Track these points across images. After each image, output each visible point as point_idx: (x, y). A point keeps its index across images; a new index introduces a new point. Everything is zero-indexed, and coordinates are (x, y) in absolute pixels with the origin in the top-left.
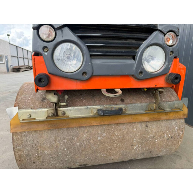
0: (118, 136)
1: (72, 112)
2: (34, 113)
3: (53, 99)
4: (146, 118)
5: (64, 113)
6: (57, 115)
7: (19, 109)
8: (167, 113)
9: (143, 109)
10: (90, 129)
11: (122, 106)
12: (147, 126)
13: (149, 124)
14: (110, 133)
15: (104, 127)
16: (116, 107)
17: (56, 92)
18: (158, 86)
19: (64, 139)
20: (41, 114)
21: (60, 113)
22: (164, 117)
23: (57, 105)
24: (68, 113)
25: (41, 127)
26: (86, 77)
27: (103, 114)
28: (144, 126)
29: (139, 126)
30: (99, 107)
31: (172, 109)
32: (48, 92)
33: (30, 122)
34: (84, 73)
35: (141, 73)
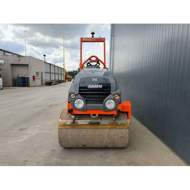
0: (97, 133)
1: (80, 122)
2: (67, 121)
3: (73, 117)
4: (109, 127)
5: (77, 122)
6: (74, 123)
7: (62, 120)
8: (119, 125)
9: (108, 123)
10: (86, 129)
11: (99, 121)
12: (110, 130)
13: (111, 129)
14: (94, 132)
15: (92, 129)
16: (97, 121)
17: (74, 115)
18: (113, 114)
19: (76, 132)
20: (69, 122)
21: (75, 122)
22: (118, 127)
23: (74, 119)
24: (78, 123)
25: (68, 127)
26: (84, 110)
27: (91, 124)
28: (109, 130)
29: (107, 130)
30: (90, 121)
31: (121, 124)
32: (72, 114)
33: (65, 125)
34: (84, 109)
35: (105, 109)
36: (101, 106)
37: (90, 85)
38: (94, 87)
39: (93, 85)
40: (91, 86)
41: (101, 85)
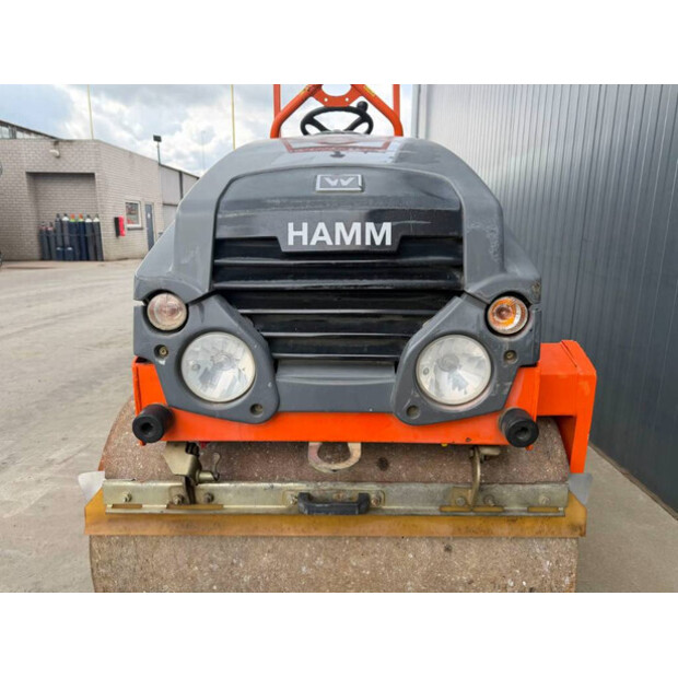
0: (357, 569)
1: (233, 495)
2: (139, 490)
3: (182, 463)
4: (444, 528)
5: (211, 498)
6: (193, 501)
7: (107, 477)
8: (513, 519)
9: (433, 502)
10: (281, 545)
11: (371, 488)
12: (448, 549)
13: (455, 545)
14: (335, 560)
15: (320, 542)
16: (352, 490)
17: (191, 448)
18: (475, 441)
19: (211, 561)
20: (157, 495)
21: (201, 496)
22: (503, 529)
24: (219, 498)
25: (152, 529)
26: (259, 416)
28: (439, 548)
29: (424, 549)
30: (302, 487)
31: (530, 507)
32: (175, 444)
33: (128, 514)
36: (385, 388)
37: (298, 228)
38: (327, 238)
39: (321, 226)
40: (304, 233)
41: (387, 227)
